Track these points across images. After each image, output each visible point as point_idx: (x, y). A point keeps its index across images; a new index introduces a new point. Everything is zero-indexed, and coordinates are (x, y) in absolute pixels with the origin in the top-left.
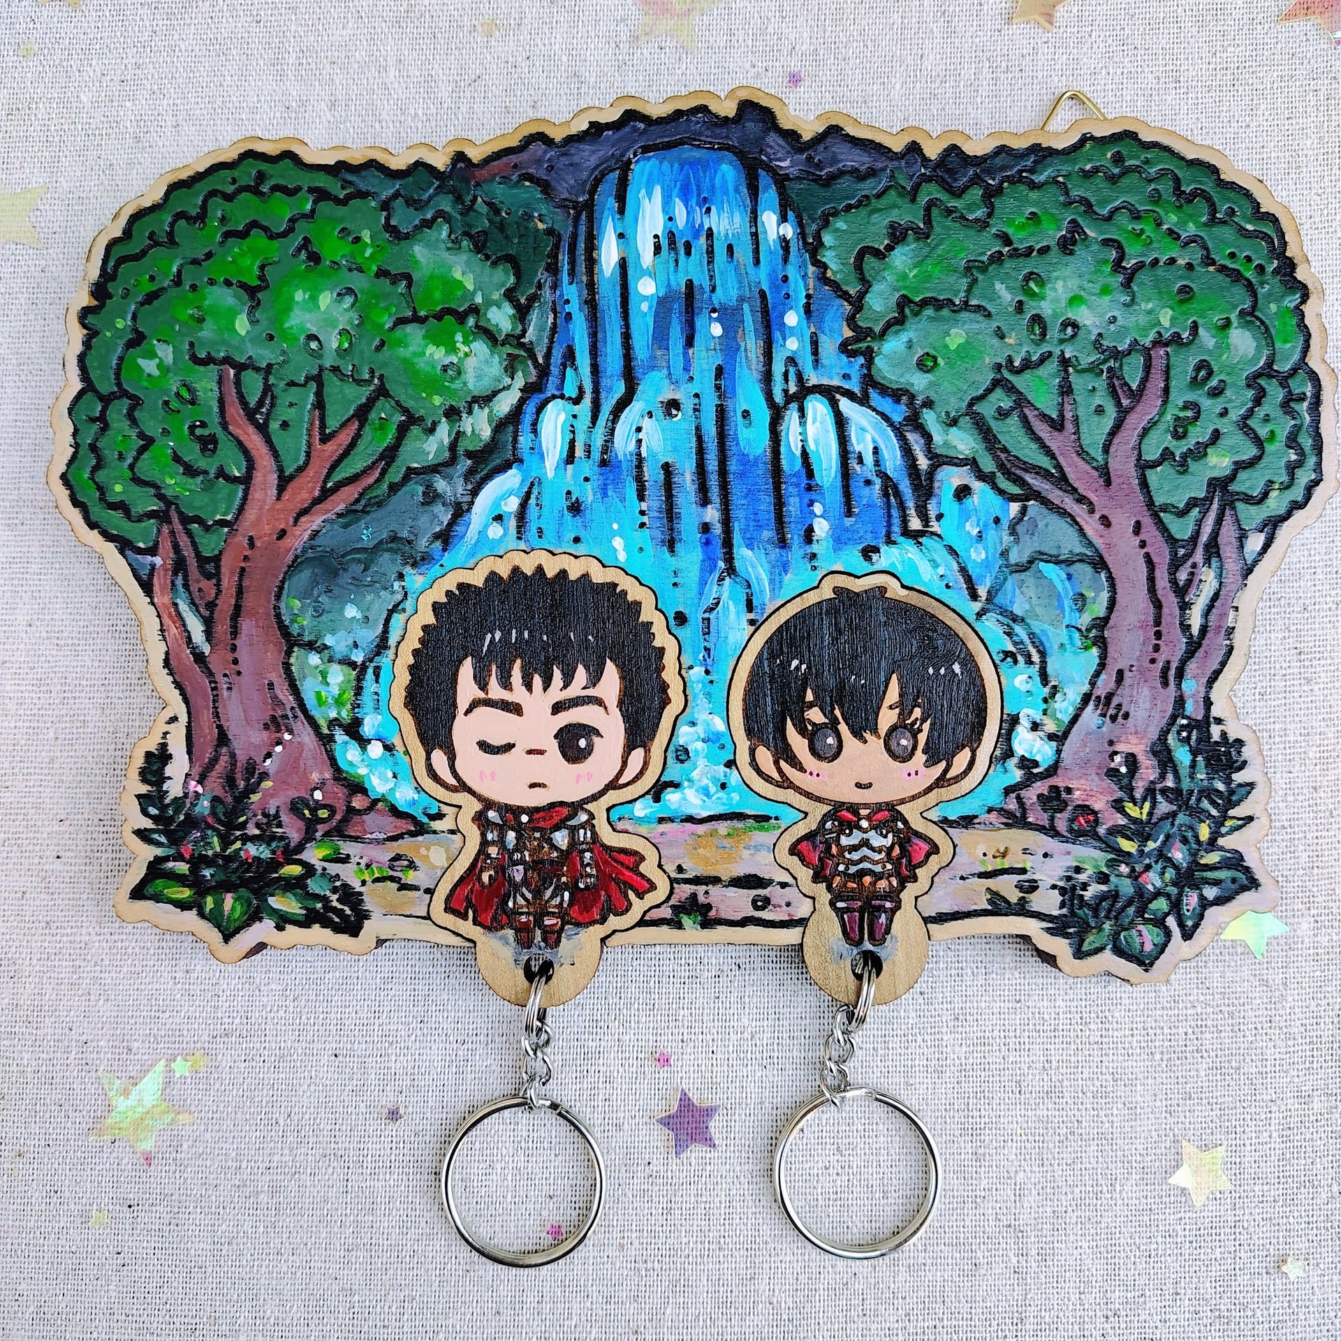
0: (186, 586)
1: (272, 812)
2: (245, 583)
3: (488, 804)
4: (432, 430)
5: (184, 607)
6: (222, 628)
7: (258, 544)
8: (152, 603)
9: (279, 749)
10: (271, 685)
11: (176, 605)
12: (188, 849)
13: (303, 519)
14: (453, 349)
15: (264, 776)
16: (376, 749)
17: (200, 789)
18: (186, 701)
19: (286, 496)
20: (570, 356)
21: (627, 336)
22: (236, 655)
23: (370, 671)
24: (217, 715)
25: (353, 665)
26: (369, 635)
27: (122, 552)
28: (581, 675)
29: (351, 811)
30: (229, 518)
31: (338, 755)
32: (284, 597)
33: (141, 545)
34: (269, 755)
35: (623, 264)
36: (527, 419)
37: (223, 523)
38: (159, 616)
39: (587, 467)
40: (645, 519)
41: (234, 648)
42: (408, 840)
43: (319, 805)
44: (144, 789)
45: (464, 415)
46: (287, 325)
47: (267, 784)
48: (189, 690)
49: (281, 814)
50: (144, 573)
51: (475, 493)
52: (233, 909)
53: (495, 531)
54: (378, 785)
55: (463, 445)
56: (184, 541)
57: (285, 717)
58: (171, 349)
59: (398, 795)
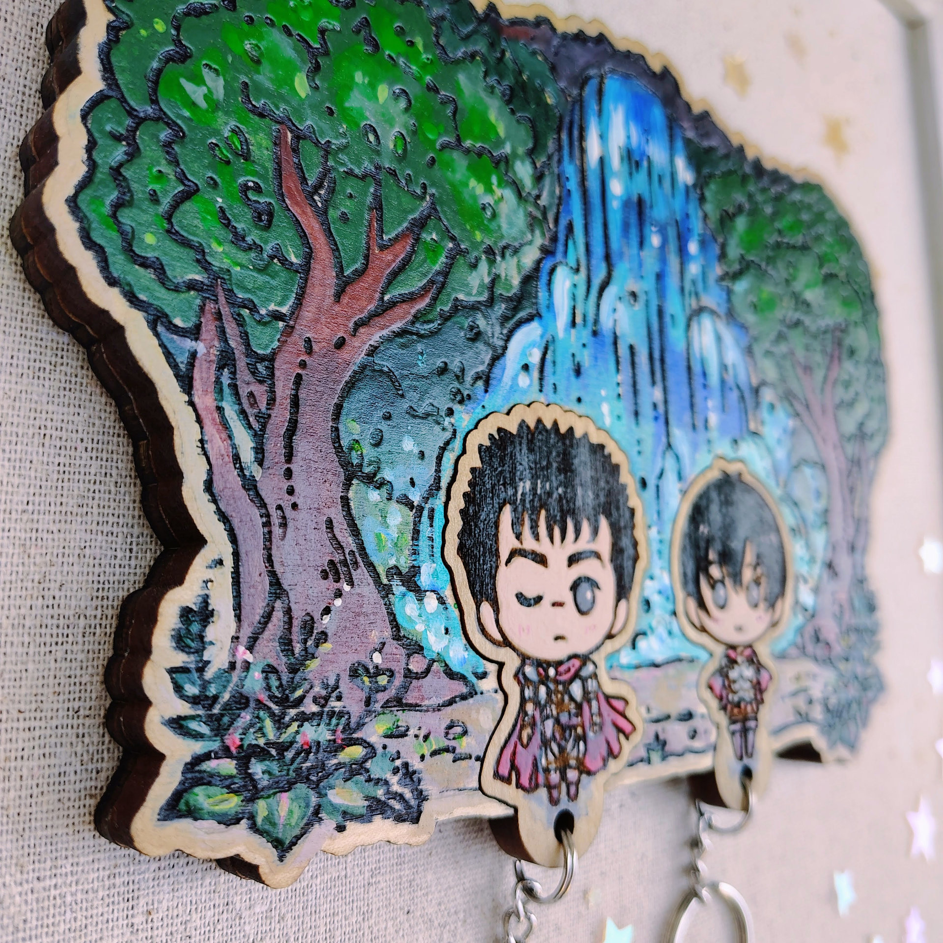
0: (234, 387)
1: (332, 682)
2: (302, 394)
3: (524, 658)
4: (474, 266)
5: (231, 412)
6: (275, 446)
7: (315, 347)
8: (191, 403)
9: (338, 602)
10: (330, 524)
11: (220, 409)
12: (233, 738)
13: (362, 330)
14: (489, 190)
15: (324, 636)
16: (431, 602)
17: (249, 657)
18: (233, 539)
19: (345, 300)
20: (570, 228)
21: (605, 226)
22: (291, 483)
23: (426, 513)
24: (269, 559)
25: (410, 505)
26: (425, 473)
27: (153, 326)
28: (586, 528)
29: (409, 674)
30: (284, 310)
31: (397, 609)
32: (343, 418)
33: (178, 322)
34: (327, 611)
35: (602, 160)
36: (544, 278)
37: (277, 316)
38: (199, 420)
39: (585, 334)
40: (620, 390)
41: (289, 474)
42: (460, 706)
43: (378, 672)
44: (180, 659)
45: (499, 258)
46: (347, 105)
47: (326, 647)
48: (236, 523)
49: (341, 684)
50: (182, 360)
51: (508, 338)
52: (291, 812)
53: (524, 381)
54: (435, 643)
55: (499, 291)
56: (231, 329)
57: (344, 563)
58: (221, 82)
59: (451, 654)
